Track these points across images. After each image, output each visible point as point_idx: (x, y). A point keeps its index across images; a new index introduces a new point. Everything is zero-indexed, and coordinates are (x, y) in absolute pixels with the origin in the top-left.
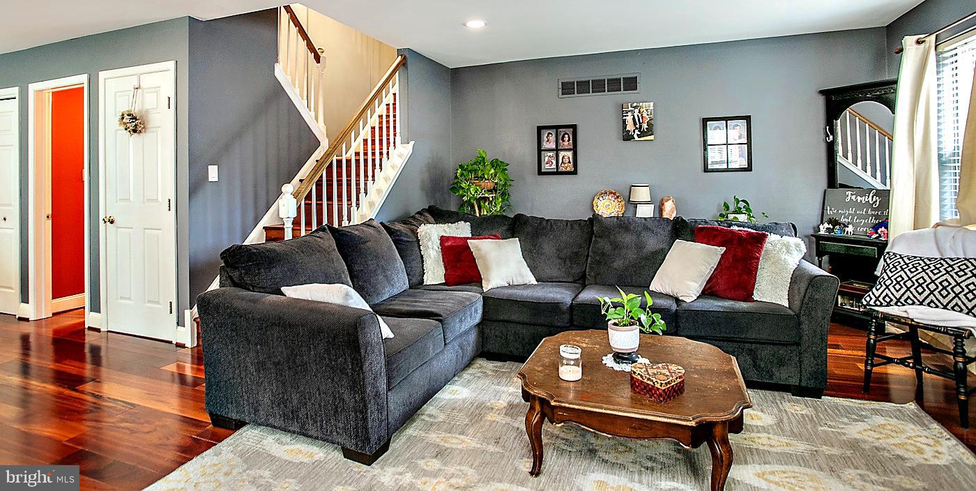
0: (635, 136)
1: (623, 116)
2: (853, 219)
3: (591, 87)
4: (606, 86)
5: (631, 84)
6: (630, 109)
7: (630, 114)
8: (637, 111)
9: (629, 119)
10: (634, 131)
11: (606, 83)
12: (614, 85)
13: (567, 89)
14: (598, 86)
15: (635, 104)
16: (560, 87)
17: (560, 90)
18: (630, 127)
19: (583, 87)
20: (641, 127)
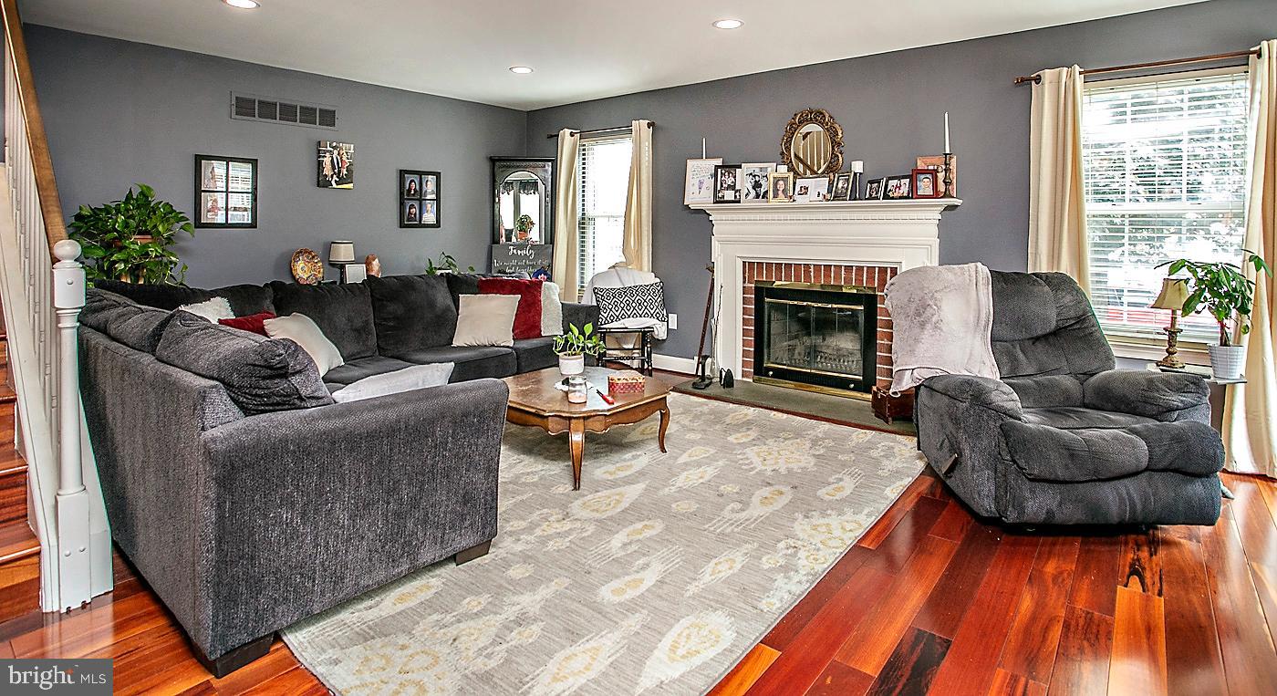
0: (333, 182)
1: (320, 157)
2: (515, 269)
3: (278, 112)
4: (298, 114)
5: (328, 118)
6: (329, 148)
7: (328, 155)
8: (336, 152)
9: (327, 160)
10: (332, 176)
11: (298, 111)
12: (308, 115)
13: (244, 107)
14: (288, 113)
15: (334, 144)
16: (234, 102)
17: (234, 108)
18: (327, 171)
19: (267, 110)
20: (339, 172)
